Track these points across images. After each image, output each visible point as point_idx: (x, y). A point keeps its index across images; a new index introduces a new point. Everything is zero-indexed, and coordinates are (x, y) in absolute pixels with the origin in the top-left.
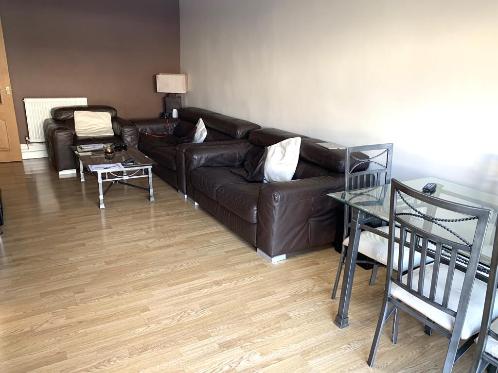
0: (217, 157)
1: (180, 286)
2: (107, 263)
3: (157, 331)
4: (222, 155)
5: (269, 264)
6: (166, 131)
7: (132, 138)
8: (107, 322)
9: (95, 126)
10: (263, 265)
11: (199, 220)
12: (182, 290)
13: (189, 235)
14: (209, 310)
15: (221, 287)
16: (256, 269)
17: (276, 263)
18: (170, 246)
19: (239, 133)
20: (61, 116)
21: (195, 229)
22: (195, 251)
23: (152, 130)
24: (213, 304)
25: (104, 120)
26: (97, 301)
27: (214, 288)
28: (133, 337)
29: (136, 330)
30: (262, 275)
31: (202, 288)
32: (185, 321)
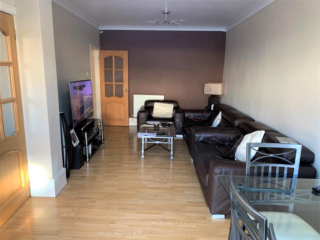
0: (213, 137)
1: (142, 215)
2: (119, 190)
3: (108, 238)
4: (216, 137)
5: (209, 218)
6: (204, 118)
7: (179, 120)
8: (90, 223)
9: (163, 111)
10: (205, 218)
11: (189, 176)
12: (142, 218)
13: (175, 185)
14: (145, 236)
15: (165, 224)
16: (197, 219)
17: (215, 219)
18: (158, 189)
19: (236, 122)
20: (148, 104)
21: (181, 182)
22: (169, 196)
23: (194, 116)
24: (151, 232)
25: (169, 108)
26: (96, 209)
27: (160, 223)
28: (94, 236)
29: (99, 233)
30: (198, 224)
31: (153, 221)
32: (127, 238)
